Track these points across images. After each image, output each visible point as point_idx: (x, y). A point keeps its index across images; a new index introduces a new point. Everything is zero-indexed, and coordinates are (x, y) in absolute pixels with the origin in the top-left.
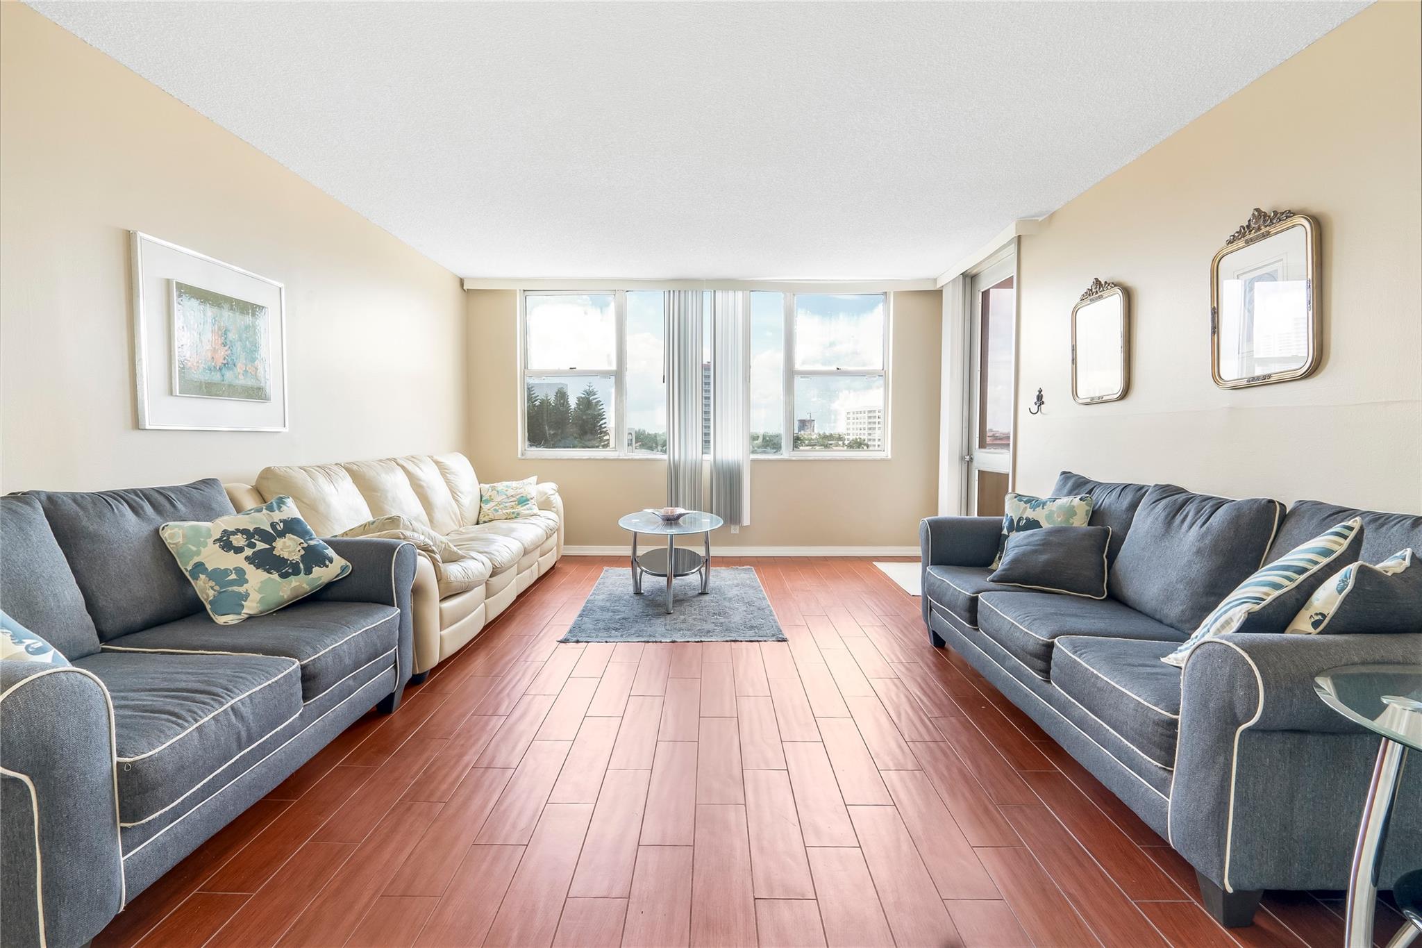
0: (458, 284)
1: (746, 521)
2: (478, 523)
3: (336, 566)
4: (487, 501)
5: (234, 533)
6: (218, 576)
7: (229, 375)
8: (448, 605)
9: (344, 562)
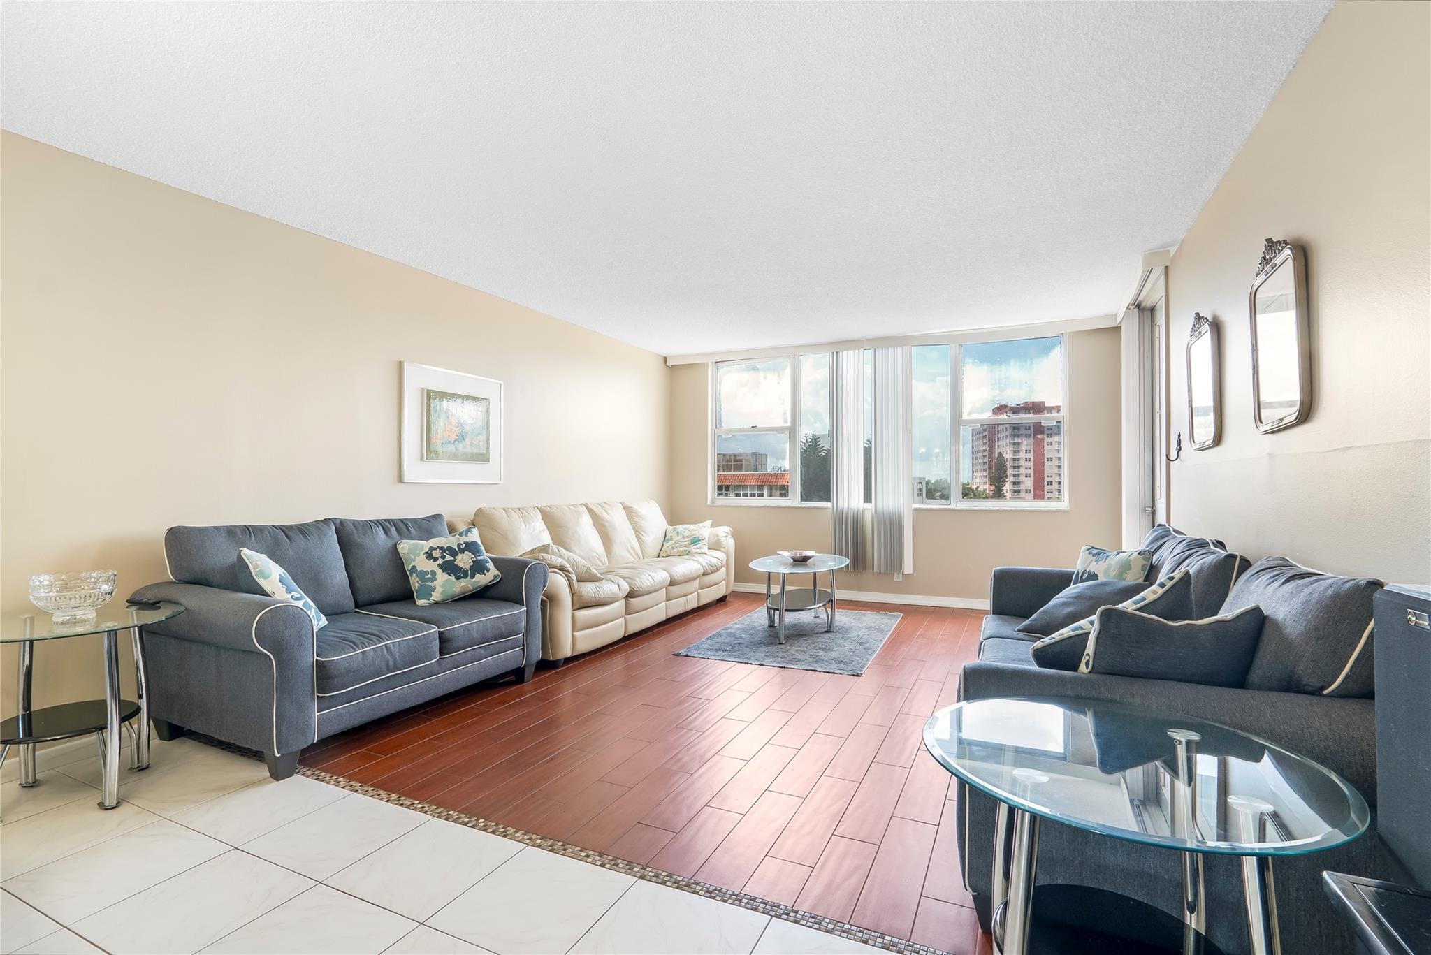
0: (662, 361)
1: (908, 567)
2: (658, 557)
3: (492, 573)
4: (669, 540)
5: (435, 549)
6: (422, 575)
7: (460, 446)
8: (583, 614)
9: (497, 572)
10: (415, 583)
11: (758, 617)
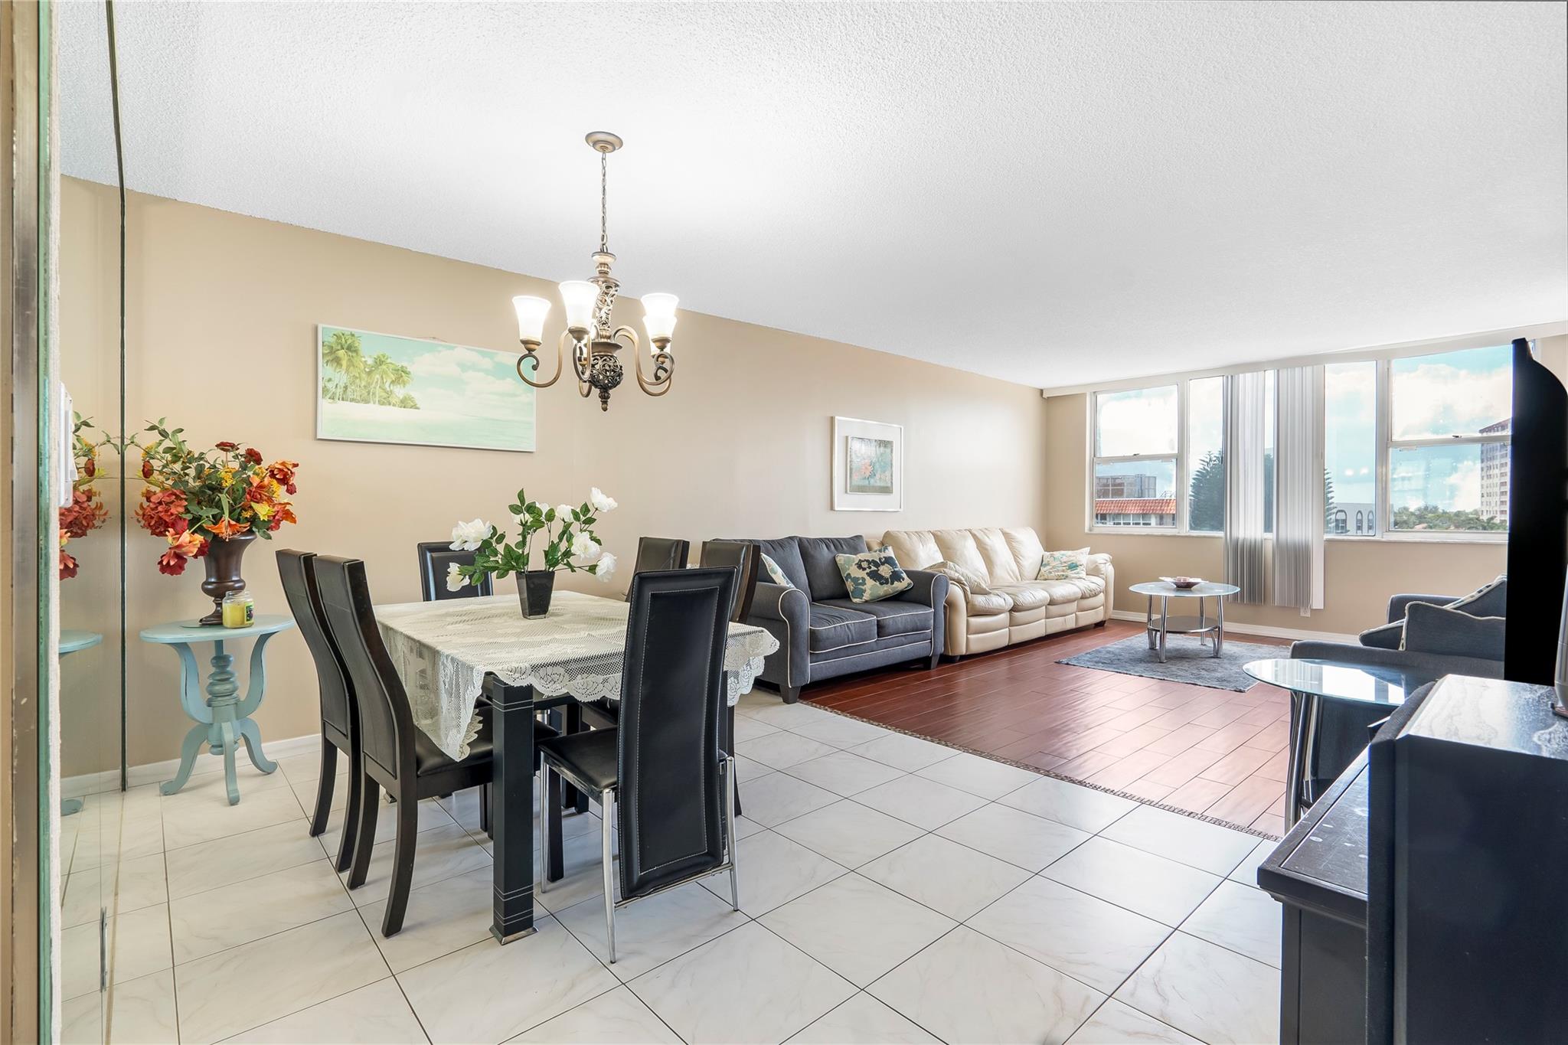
0: (1039, 394)
1: (1317, 601)
2: (1036, 579)
3: (905, 583)
4: (1046, 565)
5: (863, 561)
6: (855, 580)
7: (872, 481)
8: (974, 620)
9: (910, 581)
10: (850, 586)
11: (1140, 641)
